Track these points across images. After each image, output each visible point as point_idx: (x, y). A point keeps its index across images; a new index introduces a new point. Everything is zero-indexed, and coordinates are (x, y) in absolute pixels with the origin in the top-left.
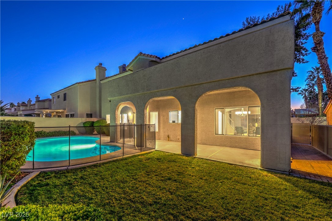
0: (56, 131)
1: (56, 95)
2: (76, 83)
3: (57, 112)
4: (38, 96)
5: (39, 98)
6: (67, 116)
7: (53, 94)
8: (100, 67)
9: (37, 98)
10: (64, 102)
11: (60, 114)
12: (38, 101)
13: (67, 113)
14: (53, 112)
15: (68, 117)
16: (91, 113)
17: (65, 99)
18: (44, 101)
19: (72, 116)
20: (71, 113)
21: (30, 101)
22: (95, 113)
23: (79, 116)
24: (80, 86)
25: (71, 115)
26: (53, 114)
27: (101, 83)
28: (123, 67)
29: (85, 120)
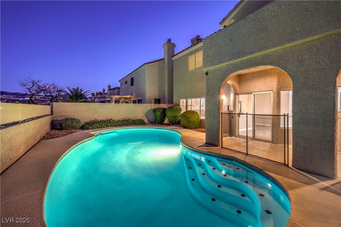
0: (125, 120)
1: (124, 81)
2: (144, 64)
3: (125, 98)
4: (109, 85)
5: (111, 87)
6: (134, 102)
7: (121, 81)
8: (169, 43)
9: (109, 86)
10: (132, 87)
11: (128, 101)
12: (110, 89)
13: (134, 98)
14: (121, 98)
15: (136, 103)
16: (159, 98)
17: (132, 84)
18: (114, 89)
19: (140, 101)
20: (138, 99)
21: (104, 90)
22: (164, 98)
23: (147, 102)
24: (148, 66)
25: (138, 100)
26: (121, 101)
27: (173, 59)
28: (197, 39)
29: (153, 106)
